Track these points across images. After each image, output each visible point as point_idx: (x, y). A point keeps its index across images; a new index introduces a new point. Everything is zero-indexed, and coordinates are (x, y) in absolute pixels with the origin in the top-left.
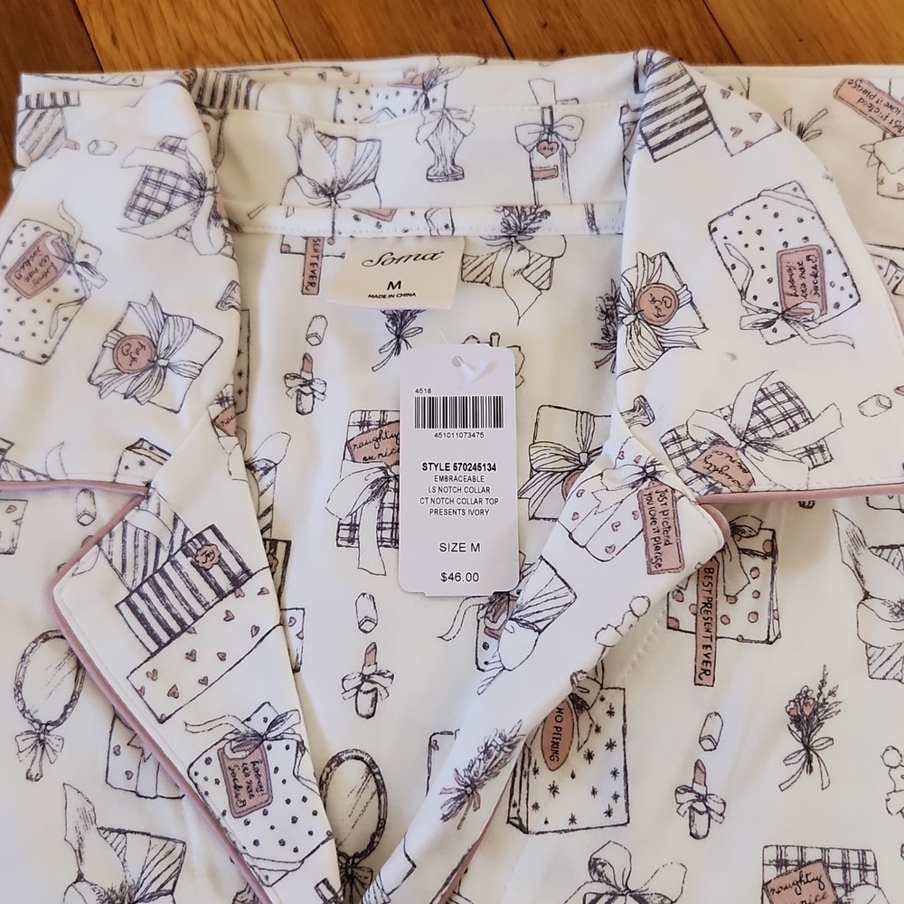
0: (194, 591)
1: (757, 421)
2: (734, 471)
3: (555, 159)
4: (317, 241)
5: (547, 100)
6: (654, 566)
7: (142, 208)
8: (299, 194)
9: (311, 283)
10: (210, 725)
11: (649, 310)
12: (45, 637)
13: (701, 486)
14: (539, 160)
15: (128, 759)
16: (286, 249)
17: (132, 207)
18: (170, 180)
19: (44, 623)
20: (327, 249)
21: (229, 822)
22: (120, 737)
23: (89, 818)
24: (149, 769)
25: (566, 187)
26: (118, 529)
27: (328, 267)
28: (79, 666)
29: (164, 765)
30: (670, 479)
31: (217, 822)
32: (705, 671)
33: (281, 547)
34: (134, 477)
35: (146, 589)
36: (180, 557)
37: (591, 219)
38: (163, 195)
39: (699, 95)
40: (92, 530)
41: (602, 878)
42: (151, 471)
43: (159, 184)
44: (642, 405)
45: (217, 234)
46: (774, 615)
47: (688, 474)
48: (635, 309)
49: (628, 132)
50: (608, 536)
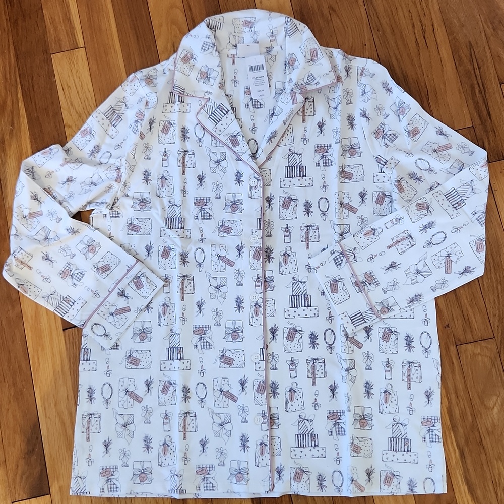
0: (221, 114)
1: (308, 81)
2: (305, 88)
3: (274, 38)
4: (234, 55)
5: (271, 28)
6: (293, 103)
7: (204, 49)
8: (230, 46)
9: (234, 63)
10: (227, 135)
11: (291, 63)
12: (197, 124)
13: (300, 91)
14: (271, 38)
15: (215, 141)
16: (228, 57)
17: (202, 49)
18: (208, 44)
19: (196, 122)
20: (236, 56)
21: (233, 148)
22: (213, 138)
23: (210, 151)
24: (218, 142)
25: (276, 42)
26: (205, 106)
27: (236, 60)
28: (204, 128)
29: (220, 141)
30: (295, 90)
31: (231, 149)
32: (304, 121)
33: (235, 109)
34: (207, 97)
35: (212, 115)
36: (217, 109)
37: (281, 48)
38: (207, 47)
39: (296, 25)
40: (201, 107)
41: (291, 152)
42: (210, 96)
43: (206, 45)
44: (291, 79)
45: (217, 53)
46: (314, 111)
47: (298, 89)
48: (289, 63)
49: (286, 32)
50: (287, 101)
